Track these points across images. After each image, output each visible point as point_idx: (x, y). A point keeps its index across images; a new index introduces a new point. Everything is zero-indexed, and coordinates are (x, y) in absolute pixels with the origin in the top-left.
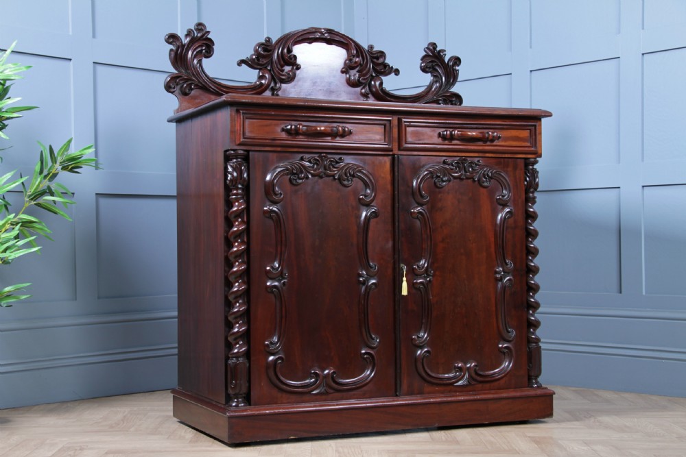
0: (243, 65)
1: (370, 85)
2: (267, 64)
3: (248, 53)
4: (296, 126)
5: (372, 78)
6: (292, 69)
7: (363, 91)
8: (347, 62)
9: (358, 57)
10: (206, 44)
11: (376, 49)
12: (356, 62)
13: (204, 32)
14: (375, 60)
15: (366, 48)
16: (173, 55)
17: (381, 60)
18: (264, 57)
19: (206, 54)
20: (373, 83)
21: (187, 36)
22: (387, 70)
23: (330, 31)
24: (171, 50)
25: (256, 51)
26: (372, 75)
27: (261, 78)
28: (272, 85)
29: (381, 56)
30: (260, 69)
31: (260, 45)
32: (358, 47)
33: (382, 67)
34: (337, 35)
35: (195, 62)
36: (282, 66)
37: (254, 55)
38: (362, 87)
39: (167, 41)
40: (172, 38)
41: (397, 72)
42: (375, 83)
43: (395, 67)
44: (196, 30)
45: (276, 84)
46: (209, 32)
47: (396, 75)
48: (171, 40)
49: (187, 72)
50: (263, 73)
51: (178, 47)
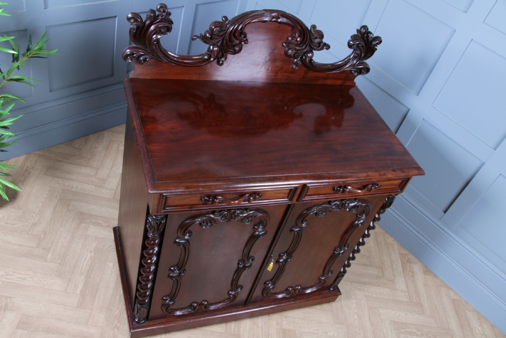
0: (198, 39)
1: (303, 56)
2: (219, 41)
5: (307, 52)
6: (241, 43)
7: (295, 60)
9: (300, 36)
10: (165, 26)
11: (318, 29)
13: (165, 14)
15: (309, 28)
16: (133, 33)
17: (318, 40)
18: (216, 35)
19: (164, 32)
20: (306, 54)
21: (148, 17)
24: (131, 29)
27: (210, 51)
28: (219, 56)
29: (320, 37)
30: (211, 45)
31: (216, 24)
33: (317, 44)
34: (287, 19)
36: (232, 42)
37: (209, 33)
38: (295, 58)
39: (129, 20)
40: (135, 18)
41: (328, 47)
44: (159, 10)
46: (170, 14)
47: (327, 49)
48: (132, 21)
49: (144, 46)
50: (213, 48)
51: (138, 28)
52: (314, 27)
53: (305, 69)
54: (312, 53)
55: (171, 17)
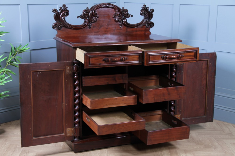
0: (79, 18)
1: (122, 21)
2: (87, 17)
3: (81, 13)
4: (108, 59)
5: (123, 19)
6: (96, 18)
7: (120, 23)
8: (115, 14)
9: (118, 12)
10: (66, 12)
11: (125, 8)
12: (118, 14)
13: (65, 8)
14: (124, 13)
15: (122, 9)
16: (55, 17)
17: (126, 13)
18: (86, 15)
19: (66, 15)
20: (123, 20)
21: (60, 10)
22: (128, 16)
23: (109, 4)
24: (54, 15)
25: (83, 13)
26: (123, 18)
27: (85, 22)
28: (89, 24)
29: (126, 11)
30: (85, 19)
31: (85, 10)
32: (119, 9)
33: (127, 15)
34: (111, 5)
35: (63, 18)
36: (92, 17)
37: (83, 14)
38: (120, 22)
39: (53, 11)
40: (55, 10)
41: (132, 16)
42: (124, 20)
43: (131, 14)
44: (63, 7)
45: (90, 24)
46: (67, 8)
47: (132, 17)
48: (54, 11)
49: (60, 22)
50: (86, 20)
51: (57, 14)
52: (123, 8)
53: (125, 27)
54: (126, 19)
55: (68, 9)
